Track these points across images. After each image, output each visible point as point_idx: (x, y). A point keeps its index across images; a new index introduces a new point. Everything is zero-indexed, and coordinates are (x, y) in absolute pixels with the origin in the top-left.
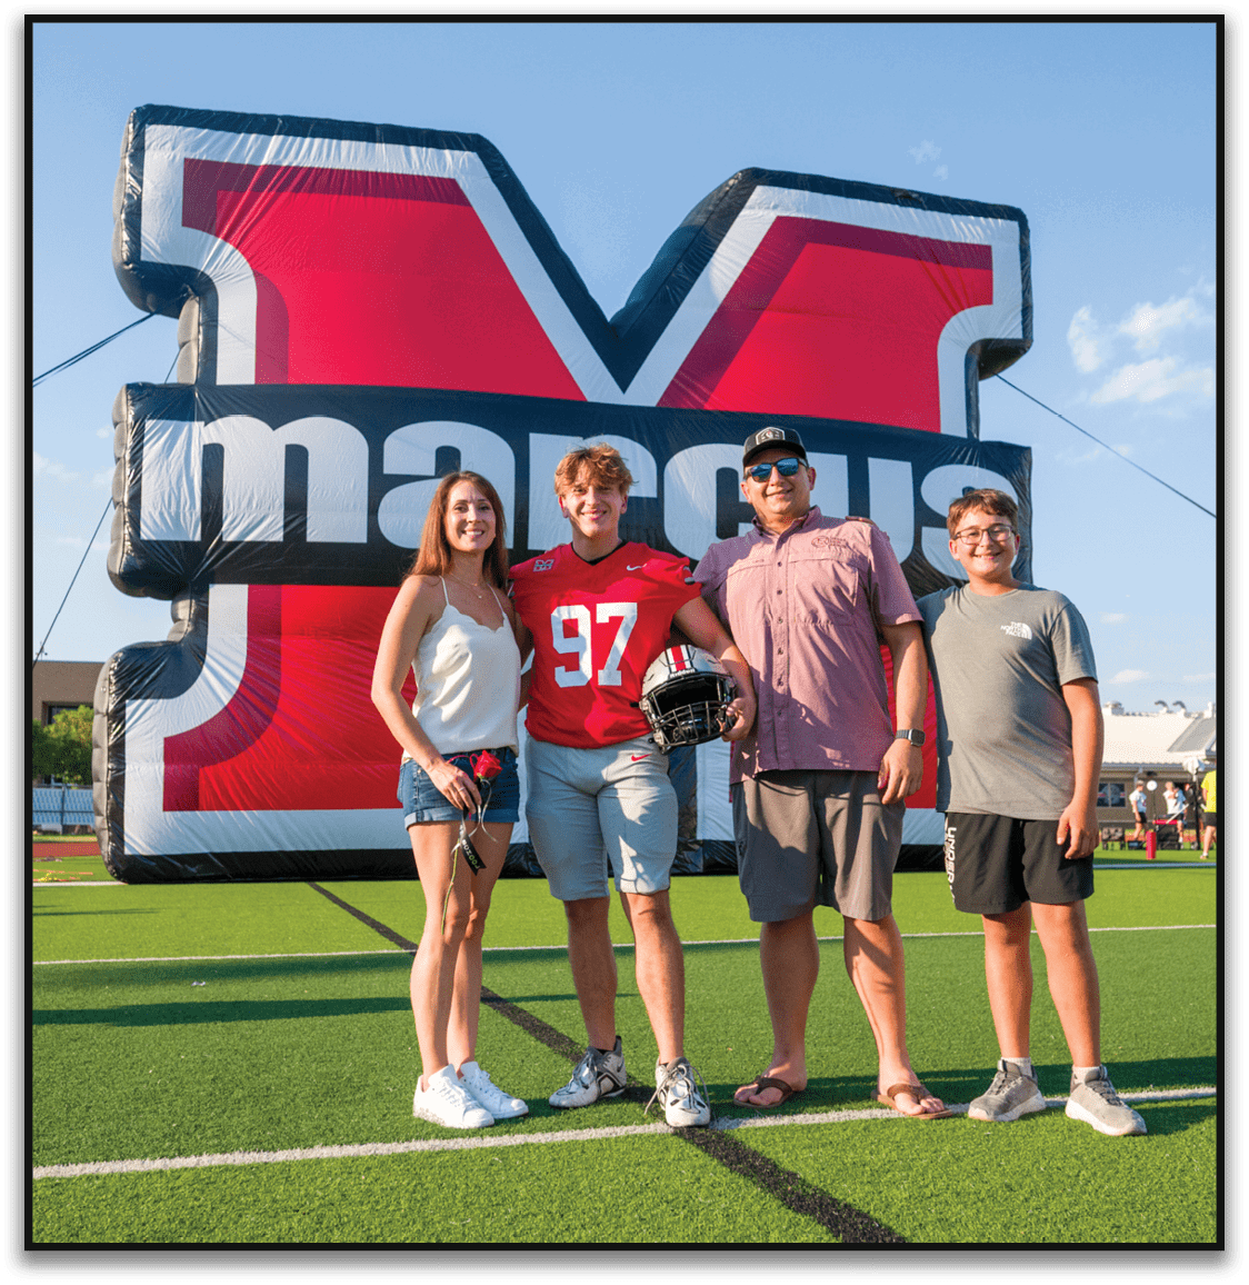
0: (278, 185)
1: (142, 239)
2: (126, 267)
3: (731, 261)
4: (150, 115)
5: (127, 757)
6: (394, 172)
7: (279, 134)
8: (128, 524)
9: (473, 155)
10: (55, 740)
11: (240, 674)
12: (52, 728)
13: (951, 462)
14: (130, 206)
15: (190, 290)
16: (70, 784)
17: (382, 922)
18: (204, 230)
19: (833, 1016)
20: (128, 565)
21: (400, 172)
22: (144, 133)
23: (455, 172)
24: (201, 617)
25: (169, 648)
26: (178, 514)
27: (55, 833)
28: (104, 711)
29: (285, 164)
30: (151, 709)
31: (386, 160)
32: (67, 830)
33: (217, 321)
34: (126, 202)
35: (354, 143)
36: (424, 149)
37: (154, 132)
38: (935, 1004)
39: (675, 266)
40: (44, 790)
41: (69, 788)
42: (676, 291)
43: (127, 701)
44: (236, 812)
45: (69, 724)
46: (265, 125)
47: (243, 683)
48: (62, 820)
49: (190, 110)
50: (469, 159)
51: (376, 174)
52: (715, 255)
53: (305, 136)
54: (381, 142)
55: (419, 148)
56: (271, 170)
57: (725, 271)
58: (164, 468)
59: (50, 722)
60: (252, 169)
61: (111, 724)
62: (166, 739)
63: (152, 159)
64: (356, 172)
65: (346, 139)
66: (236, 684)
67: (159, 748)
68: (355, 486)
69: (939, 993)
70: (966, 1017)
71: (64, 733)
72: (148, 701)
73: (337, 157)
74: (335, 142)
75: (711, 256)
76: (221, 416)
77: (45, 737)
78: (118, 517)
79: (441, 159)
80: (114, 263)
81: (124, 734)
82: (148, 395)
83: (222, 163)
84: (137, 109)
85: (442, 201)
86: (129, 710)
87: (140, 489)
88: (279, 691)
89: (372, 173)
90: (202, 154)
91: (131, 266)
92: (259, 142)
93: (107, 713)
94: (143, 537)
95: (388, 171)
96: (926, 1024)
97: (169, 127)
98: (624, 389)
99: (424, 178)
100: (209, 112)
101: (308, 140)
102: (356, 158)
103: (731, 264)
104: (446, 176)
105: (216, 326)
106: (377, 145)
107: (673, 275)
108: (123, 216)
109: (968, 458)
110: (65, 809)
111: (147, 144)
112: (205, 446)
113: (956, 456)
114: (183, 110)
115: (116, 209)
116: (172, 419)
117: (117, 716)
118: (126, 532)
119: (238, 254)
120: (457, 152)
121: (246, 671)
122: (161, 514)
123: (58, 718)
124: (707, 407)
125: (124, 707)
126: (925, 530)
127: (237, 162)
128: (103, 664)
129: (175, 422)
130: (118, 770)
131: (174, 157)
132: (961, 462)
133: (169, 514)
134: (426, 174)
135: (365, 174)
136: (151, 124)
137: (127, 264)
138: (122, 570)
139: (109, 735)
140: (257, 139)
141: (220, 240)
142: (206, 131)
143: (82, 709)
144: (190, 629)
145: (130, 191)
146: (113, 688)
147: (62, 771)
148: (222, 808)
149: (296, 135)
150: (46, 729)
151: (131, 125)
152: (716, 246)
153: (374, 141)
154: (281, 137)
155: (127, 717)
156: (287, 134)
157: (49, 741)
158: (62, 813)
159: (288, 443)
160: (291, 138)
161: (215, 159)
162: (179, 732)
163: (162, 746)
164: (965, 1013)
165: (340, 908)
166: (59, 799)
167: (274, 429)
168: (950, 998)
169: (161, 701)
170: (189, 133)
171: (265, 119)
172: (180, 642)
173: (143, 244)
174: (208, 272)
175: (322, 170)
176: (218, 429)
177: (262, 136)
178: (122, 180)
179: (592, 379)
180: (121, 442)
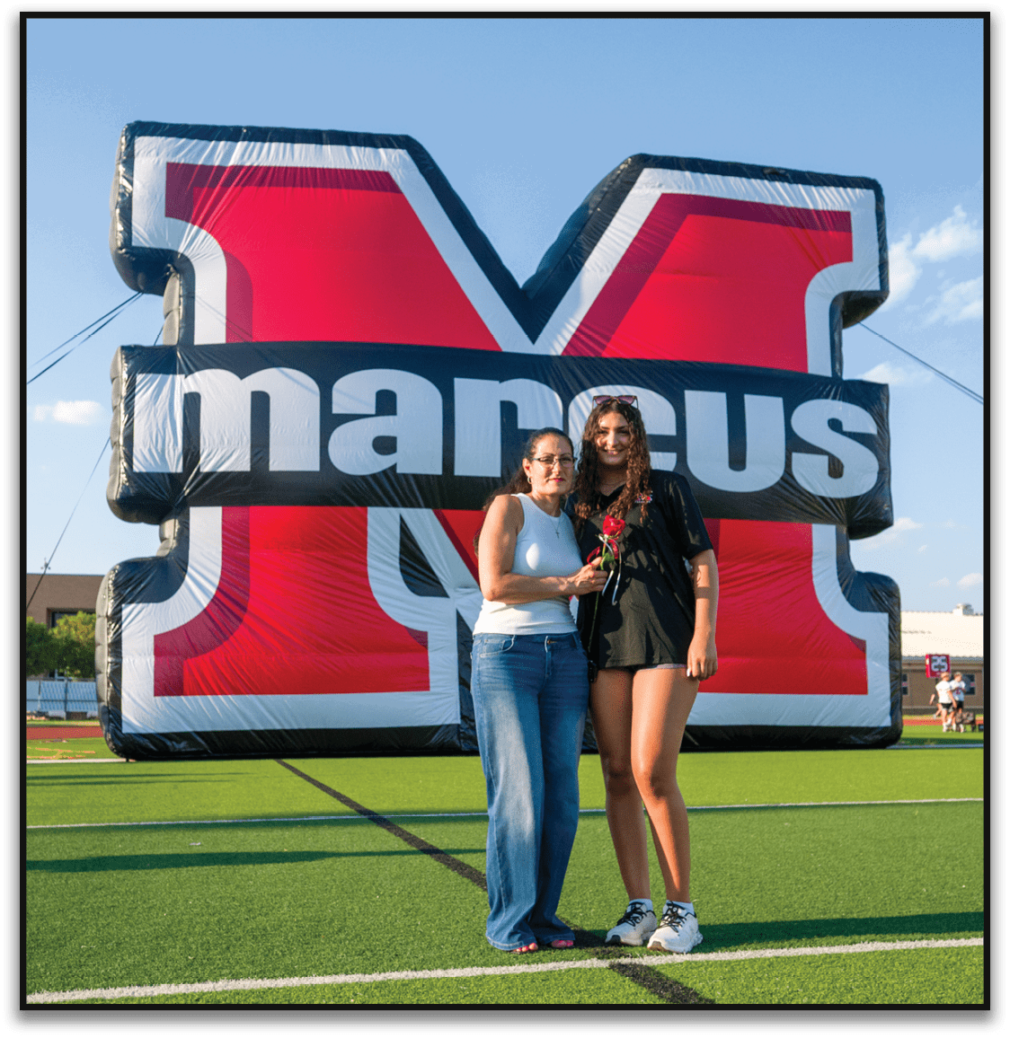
0: (242, 183)
1: (133, 228)
2: (120, 252)
3: (623, 232)
4: (139, 129)
5: (123, 652)
6: (338, 167)
7: (244, 140)
8: (123, 460)
9: (403, 153)
10: (58, 640)
11: (217, 582)
12: (56, 631)
13: (818, 397)
14: (123, 202)
15: (172, 269)
16: (72, 678)
17: (342, 792)
18: (182, 219)
19: (733, 872)
20: (122, 494)
21: (343, 167)
22: (134, 144)
23: (388, 166)
24: (183, 536)
25: (158, 562)
26: (163, 451)
27: (59, 719)
28: (105, 614)
29: (248, 164)
30: (143, 612)
31: (331, 158)
32: (70, 716)
33: (194, 293)
34: (120, 199)
35: (304, 145)
36: (363, 148)
37: (142, 143)
38: (820, 862)
39: (576, 238)
40: (50, 683)
41: (70, 680)
42: (577, 259)
43: (123, 605)
44: (215, 696)
45: (70, 627)
46: (233, 134)
47: (219, 589)
48: (65, 708)
49: (171, 125)
50: (400, 156)
51: (324, 171)
52: (609, 228)
53: (264, 141)
54: (327, 144)
55: (359, 148)
56: (236, 169)
57: (617, 240)
58: (152, 413)
59: (54, 625)
60: (221, 169)
61: (110, 625)
62: (156, 637)
63: (139, 163)
64: (306, 169)
65: (298, 142)
66: (213, 591)
67: (150, 645)
68: (309, 424)
69: (823, 853)
70: (848, 873)
71: (65, 635)
72: (141, 605)
73: (291, 158)
74: (288, 145)
75: (605, 229)
76: (198, 369)
77: (50, 638)
78: (115, 454)
79: (378, 155)
80: (111, 249)
81: (121, 633)
82: (139, 354)
83: (196, 166)
84: (129, 125)
85: (378, 189)
86: (125, 613)
87: (132, 430)
88: (248, 595)
89: (320, 169)
90: (180, 159)
91: (124, 250)
92: (227, 147)
93: (107, 616)
94: (136, 469)
95: (332, 167)
96: (814, 878)
97: (154, 138)
98: (534, 342)
99: (362, 172)
100: (186, 126)
101: (267, 144)
102: (306, 157)
103: (622, 235)
104: (381, 169)
105: (193, 298)
106: (324, 147)
107: (574, 245)
108: (118, 211)
109: (832, 393)
110: (68, 698)
111: (136, 152)
112: (185, 395)
113: (822, 391)
114: (165, 125)
115: (112, 204)
116: (159, 373)
117: (116, 617)
118: (122, 467)
119: (211, 238)
120: (390, 150)
121: (221, 579)
122: (150, 450)
123: (61, 622)
124: (605, 354)
125: (121, 610)
126: (795, 456)
127: (209, 164)
128: (103, 576)
129: (160, 376)
130: (116, 664)
131: (158, 162)
132: (827, 397)
133: (157, 450)
134: (364, 169)
135: (314, 170)
136: (139, 136)
137: (121, 249)
138: (118, 497)
139: (108, 634)
140: (225, 145)
141: (196, 227)
142: (183, 140)
143: (80, 614)
144: (175, 545)
145: (122, 190)
146: (112, 594)
147: (64, 667)
148: (203, 693)
149: (256, 140)
150: (50, 632)
151: (123, 139)
152: (611, 220)
153: (322, 143)
154: (246, 143)
155: (123, 619)
156: (250, 140)
157: (53, 642)
158: (66, 701)
159: (254, 390)
160: (252, 143)
161: (191, 162)
162: (167, 630)
163: (153, 641)
164: (847, 869)
165: (305, 782)
166: (63, 690)
167: (242, 378)
168: (833, 856)
169: (151, 604)
170: (170, 143)
171: (231, 129)
172: (167, 556)
173: (134, 233)
174: (186, 254)
175: (280, 168)
176: (195, 381)
177: (229, 143)
178: (117, 181)
179: (507, 334)
180: (117, 392)
